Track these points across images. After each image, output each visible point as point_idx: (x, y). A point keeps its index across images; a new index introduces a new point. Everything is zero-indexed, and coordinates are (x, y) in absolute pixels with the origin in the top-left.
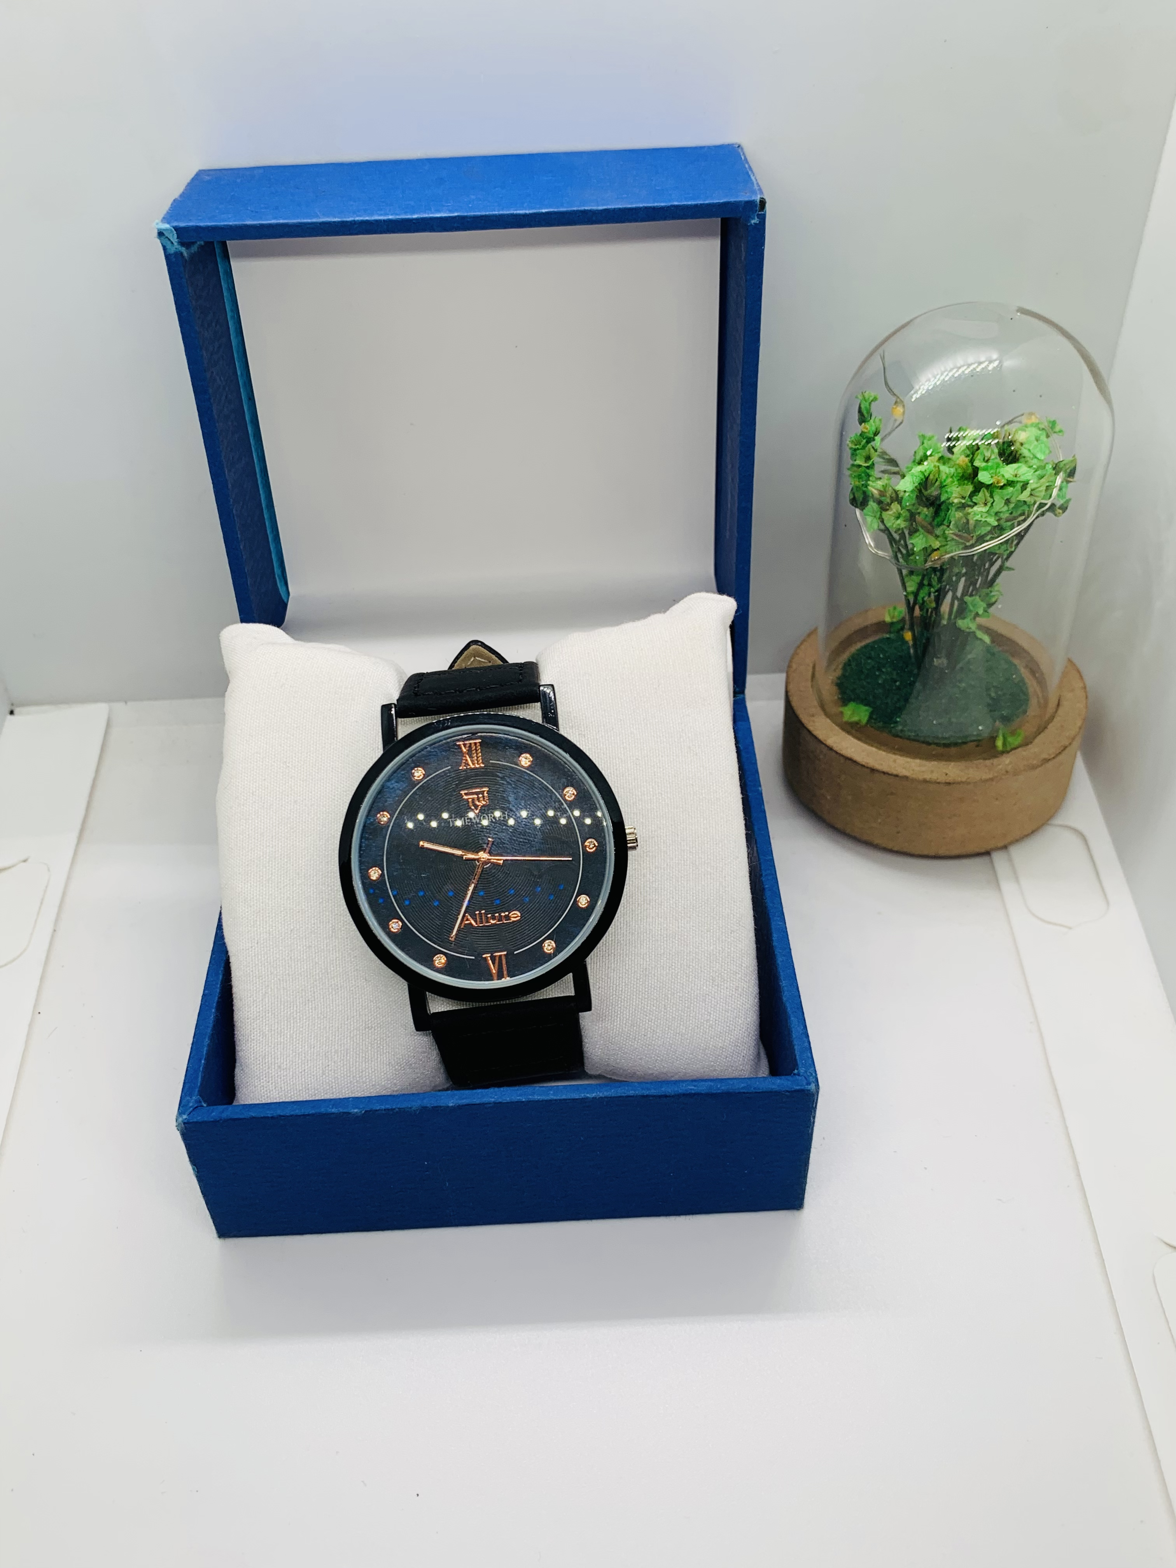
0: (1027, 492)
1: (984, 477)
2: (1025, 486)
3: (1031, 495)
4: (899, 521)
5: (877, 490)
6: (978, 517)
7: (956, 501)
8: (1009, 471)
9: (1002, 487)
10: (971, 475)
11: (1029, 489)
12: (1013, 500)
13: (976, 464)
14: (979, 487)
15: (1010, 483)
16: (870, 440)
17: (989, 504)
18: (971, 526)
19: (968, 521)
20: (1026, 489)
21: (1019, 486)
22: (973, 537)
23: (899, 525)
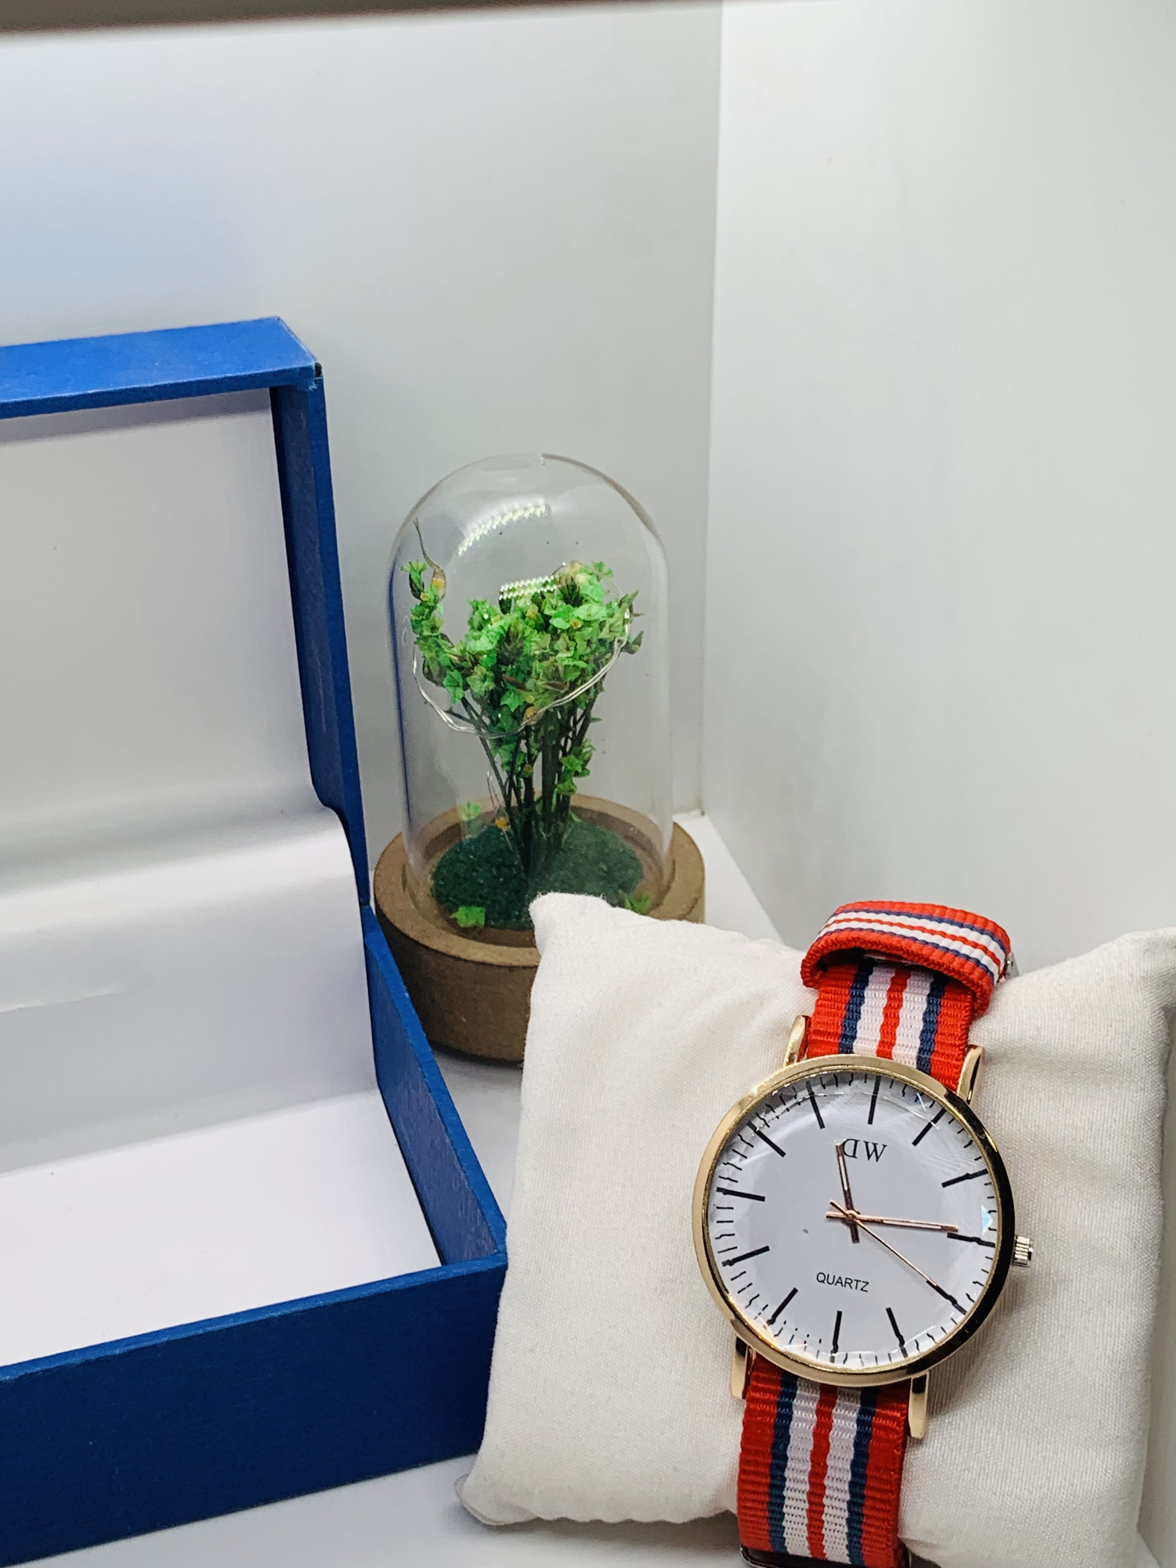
0: (606, 629)
1: (556, 622)
2: (602, 625)
3: (610, 631)
4: (486, 683)
5: (455, 655)
6: (566, 663)
7: (537, 653)
8: (581, 612)
9: (579, 629)
10: (544, 625)
11: (607, 626)
12: (594, 640)
13: (547, 612)
14: (555, 634)
15: (587, 623)
16: (432, 609)
17: (572, 648)
18: (562, 675)
19: (557, 669)
20: (604, 626)
21: (596, 625)
22: (566, 683)
23: (487, 687)
